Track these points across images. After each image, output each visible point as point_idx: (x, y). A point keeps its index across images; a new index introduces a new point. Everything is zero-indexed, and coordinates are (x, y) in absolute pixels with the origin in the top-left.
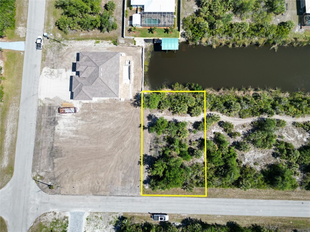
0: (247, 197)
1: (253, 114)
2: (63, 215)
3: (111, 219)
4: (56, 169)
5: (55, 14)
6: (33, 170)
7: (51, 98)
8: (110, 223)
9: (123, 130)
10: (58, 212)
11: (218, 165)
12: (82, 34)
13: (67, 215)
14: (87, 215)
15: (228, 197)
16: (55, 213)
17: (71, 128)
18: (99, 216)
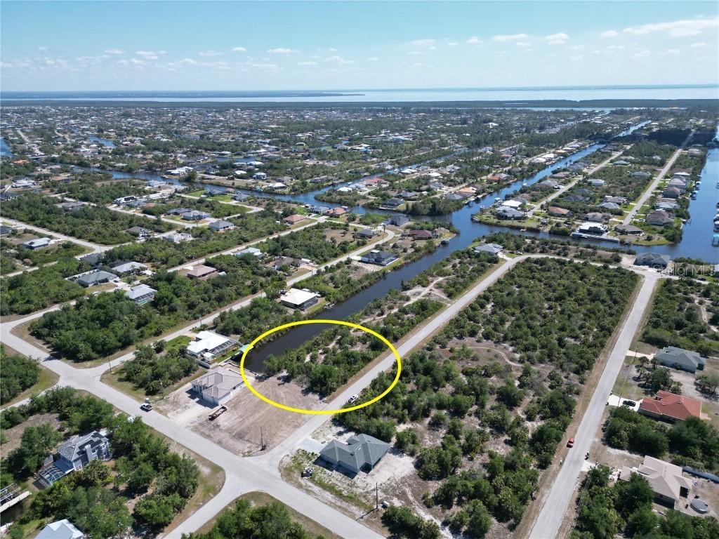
0: (379, 362)
1: (331, 340)
2: (294, 451)
3: (328, 426)
4: (253, 441)
5: (139, 393)
6: (237, 455)
7: (196, 420)
8: (331, 427)
9: (271, 393)
10: (289, 453)
11: (345, 361)
12: (175, 386)
13: (297, 449)
14: (310, 438)
15: (370, 369)
16: (288, 455)
17: (233, 418)
18: (319, 431)
